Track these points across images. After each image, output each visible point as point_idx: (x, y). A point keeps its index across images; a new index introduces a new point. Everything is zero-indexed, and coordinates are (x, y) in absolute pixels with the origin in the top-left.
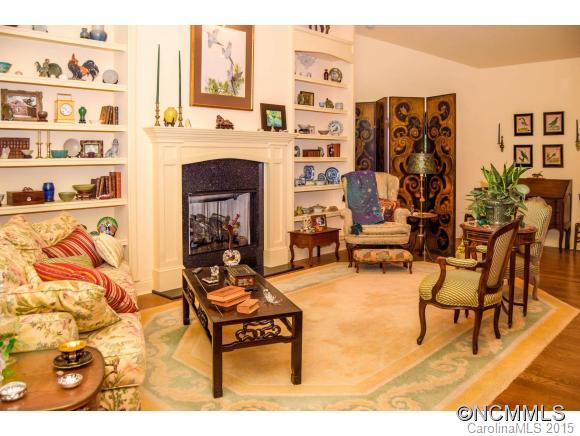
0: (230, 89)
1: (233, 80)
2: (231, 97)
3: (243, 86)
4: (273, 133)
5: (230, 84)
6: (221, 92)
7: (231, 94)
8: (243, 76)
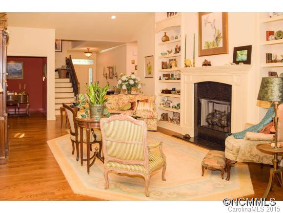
0: (215, 44)
1: (217, 38)
2: (216, 48)
3: (221, 40)
4: (242, 65)
5: (215, 41)
6: (211, 47)
7: (216, 46)
8: (222, 35)
